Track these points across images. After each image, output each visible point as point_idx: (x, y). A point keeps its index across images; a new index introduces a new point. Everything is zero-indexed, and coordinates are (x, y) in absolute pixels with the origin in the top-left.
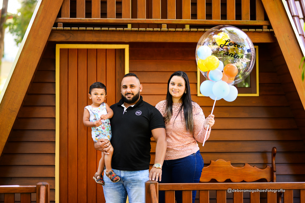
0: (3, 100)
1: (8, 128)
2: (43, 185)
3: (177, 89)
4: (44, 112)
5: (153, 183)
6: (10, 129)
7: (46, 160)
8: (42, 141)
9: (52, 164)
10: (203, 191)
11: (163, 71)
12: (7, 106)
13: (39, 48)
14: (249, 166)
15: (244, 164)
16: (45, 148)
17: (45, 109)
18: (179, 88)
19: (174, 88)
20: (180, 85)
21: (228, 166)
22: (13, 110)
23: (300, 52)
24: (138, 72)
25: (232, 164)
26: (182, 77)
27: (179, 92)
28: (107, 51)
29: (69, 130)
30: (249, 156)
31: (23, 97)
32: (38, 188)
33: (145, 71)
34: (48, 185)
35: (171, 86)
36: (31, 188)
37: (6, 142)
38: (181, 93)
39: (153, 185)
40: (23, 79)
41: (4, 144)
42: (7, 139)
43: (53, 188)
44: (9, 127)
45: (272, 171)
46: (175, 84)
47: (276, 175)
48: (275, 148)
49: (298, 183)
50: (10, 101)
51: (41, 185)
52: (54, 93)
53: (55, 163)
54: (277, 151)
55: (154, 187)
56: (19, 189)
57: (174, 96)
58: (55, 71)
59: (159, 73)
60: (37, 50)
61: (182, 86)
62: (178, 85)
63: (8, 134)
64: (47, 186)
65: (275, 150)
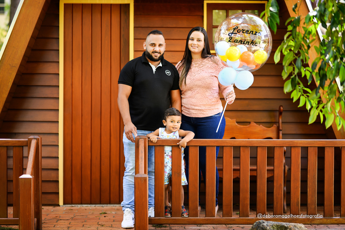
0: (4, 56)
1: (9, 84)
2: (34, 139)
3: (196, 44)
4: (49, 68)
5: (142, 138)
6: (10, 84)
7: (49, 116)
8: (46, 96)
9: (56, 120)
10: (193, 147)
11: (169, 26)
12: (8, 61)
13: (39, 3)
14: (255, 124)
15: (250, 123)
16: (48, 104)
17: (49, 64)
18: (199, 43)
19: (193, 43)
20: (199, 41)
21: (233, 124)
22: (13, 66)
23: (306, 8)
24: (143, 28)
25: (237, 122)
26: (201, 32)
27: (199, 47)
28: (112, 6)
29: (73, 86)
30: (255, 114)
31: (23, 53)
32: (30, 141)
33: (150, 26)
34: (39, 138)
35: (190, 42)
36: (23, 141)
37: (6, 97)
38: (201, 49)
39: (142, 140)
40: (23, 34)
41: (5, 100)
42: (7, 94)
43: (57, 144)
44: (9, 82)
45: (278, 130)
46: (194, 40)
47: (283, 134)
48: (282, 106)
49: (289, 141)
50: (10, 56)
51: (32, 139)
52: (58, 49)
53: (58, 120)
54: (284, 110)
55: (143, 141)
56: (11, 142)
57: (194, 52)
58: (58, 27)
59: (164, 28)
60: (37, 6)
61: (201, 41)
62: (197, 40)
63: (9, 90)
64: (38, 140)
65: (282, 108)
